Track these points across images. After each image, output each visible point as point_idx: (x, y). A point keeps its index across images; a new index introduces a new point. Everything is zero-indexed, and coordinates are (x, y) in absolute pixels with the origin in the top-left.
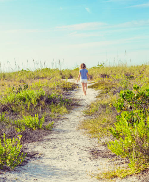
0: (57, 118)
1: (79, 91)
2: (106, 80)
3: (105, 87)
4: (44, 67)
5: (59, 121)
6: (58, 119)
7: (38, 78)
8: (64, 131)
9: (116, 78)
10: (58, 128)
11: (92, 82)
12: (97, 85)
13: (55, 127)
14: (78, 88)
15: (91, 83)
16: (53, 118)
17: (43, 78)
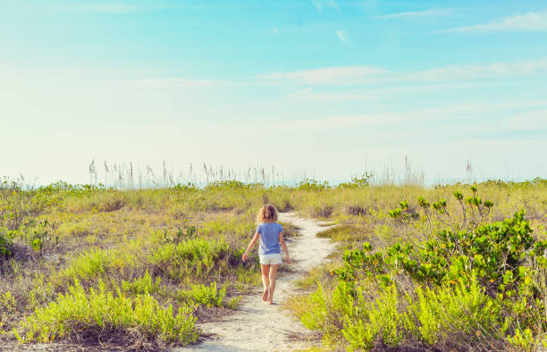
0: (248, 291)
1: (296, 244)
2: (358, 221)
3: (348, 237)
4: (227, 179)
5: (249, 297)
6: (248, 294)
7: (215, 209)
8: (256, 312)
9: (379, 216)
10: (247, 306)
11: (329, 223)
12: (335, 231)
13: (243, 305)
14: (297, 235)
15: (326, 226)
16: (240, 291)
17: (224, 209)
